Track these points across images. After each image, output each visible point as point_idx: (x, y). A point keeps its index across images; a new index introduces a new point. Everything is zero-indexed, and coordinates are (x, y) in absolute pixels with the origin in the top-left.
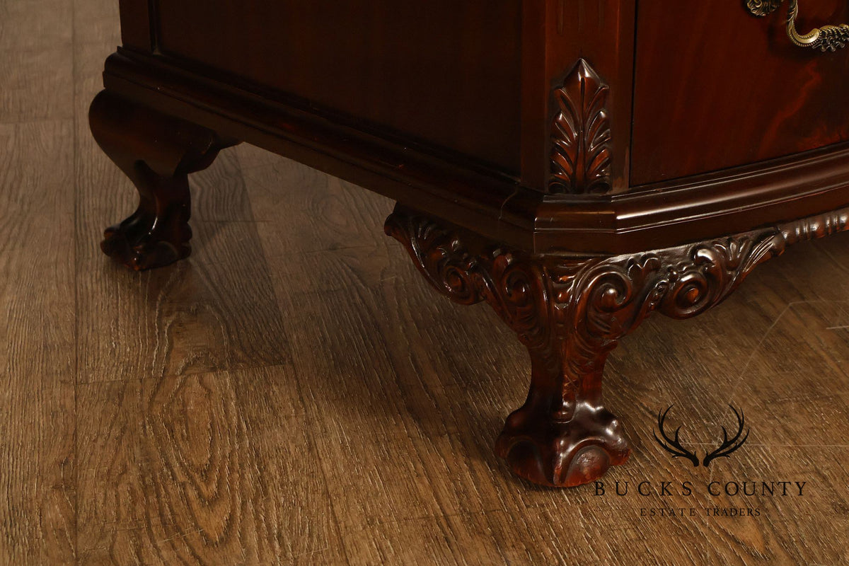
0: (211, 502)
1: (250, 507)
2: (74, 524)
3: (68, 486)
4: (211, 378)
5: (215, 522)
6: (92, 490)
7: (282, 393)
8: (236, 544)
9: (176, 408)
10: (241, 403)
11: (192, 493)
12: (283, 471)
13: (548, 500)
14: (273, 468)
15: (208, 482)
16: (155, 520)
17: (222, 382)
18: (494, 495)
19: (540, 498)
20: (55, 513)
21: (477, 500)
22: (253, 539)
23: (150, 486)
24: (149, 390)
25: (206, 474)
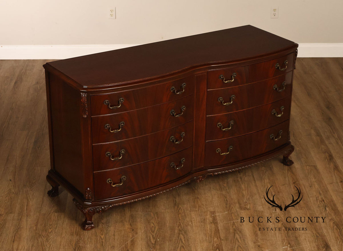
0: (50, 228)
1: (54, 229)
2: (36, 229)
3: (36, 225)
4: (55, 214)
5: (50, 230)
6: (39, 226)
7: (62, 216)
8: (52, 233)
9: (50, 217)
10: (57, 217)
11: (49, 227)
12: (59, 226)
13: (85, 231)
14: (58, 225)
15: (51, 226)
16: (44, 230)
17: (56, 214)
18: (79, 230)
19: (84, 231)
20: (34, 228)
21: (77, 231)
22: (53, 233)
23: (45, 226)
24: (48, 214)
25: (51, 225)
